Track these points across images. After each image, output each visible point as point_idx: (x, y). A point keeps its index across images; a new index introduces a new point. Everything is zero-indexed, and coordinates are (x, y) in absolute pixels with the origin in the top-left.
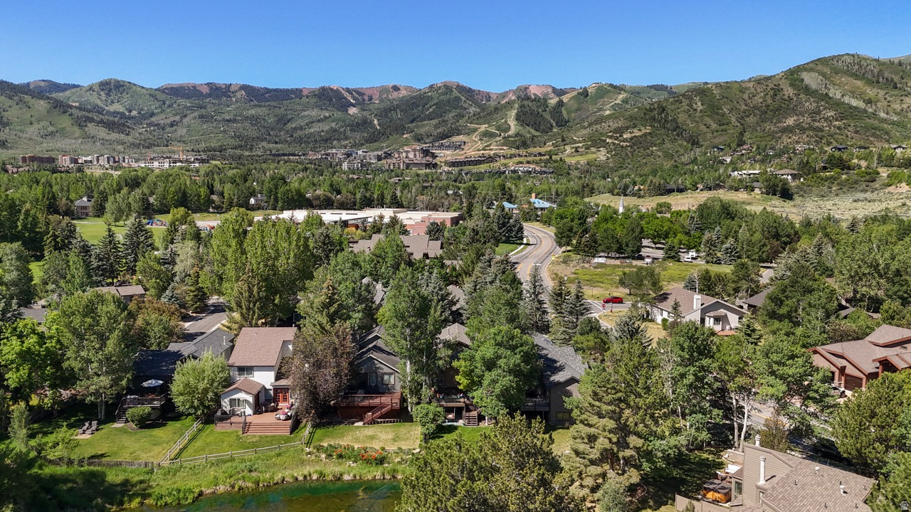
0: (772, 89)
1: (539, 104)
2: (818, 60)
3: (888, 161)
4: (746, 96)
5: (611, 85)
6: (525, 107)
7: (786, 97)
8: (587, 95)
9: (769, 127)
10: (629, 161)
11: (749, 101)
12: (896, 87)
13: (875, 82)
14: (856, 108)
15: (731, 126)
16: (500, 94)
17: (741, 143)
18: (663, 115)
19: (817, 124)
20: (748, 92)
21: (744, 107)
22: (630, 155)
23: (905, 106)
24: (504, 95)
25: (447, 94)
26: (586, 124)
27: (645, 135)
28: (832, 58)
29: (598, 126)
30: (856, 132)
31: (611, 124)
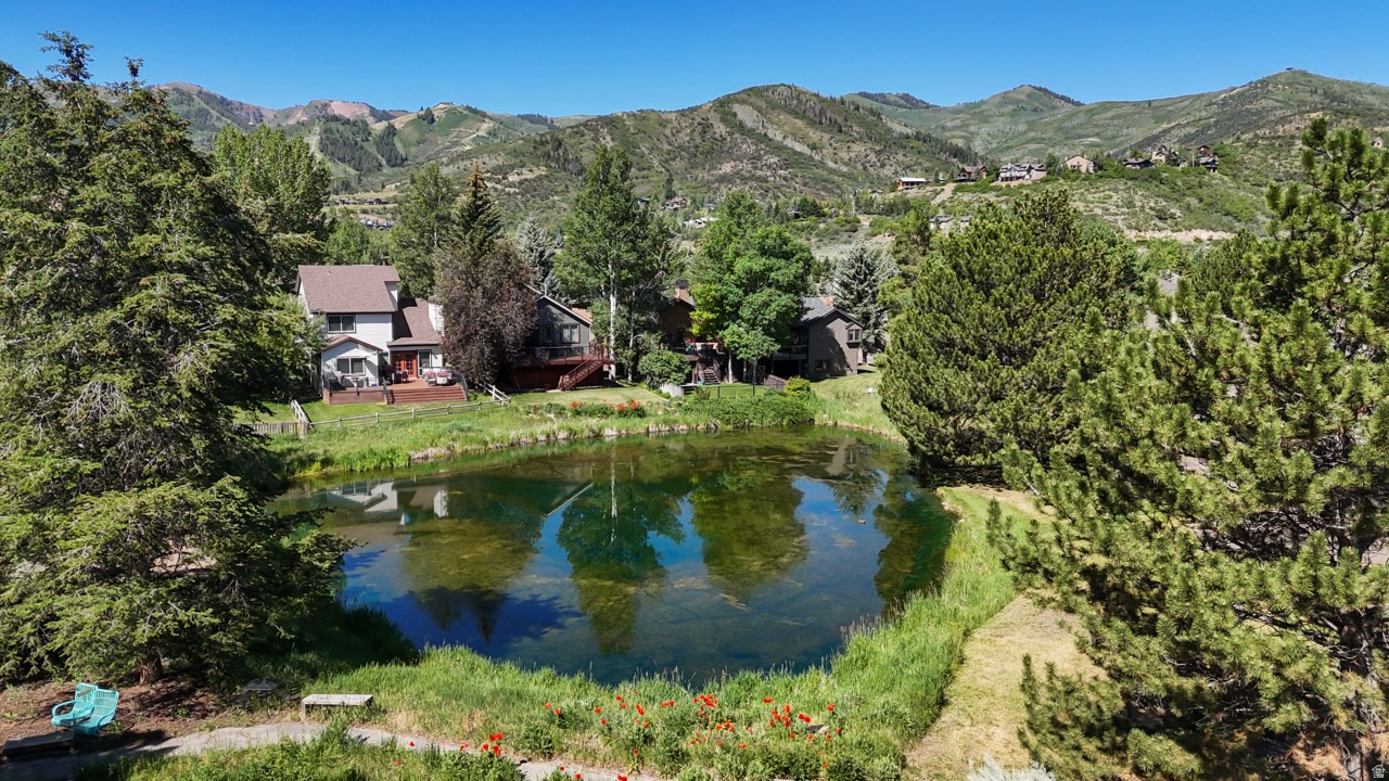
0: (699, 124)
1: (355, 129)
2: (751, 89)
3: (867, 207)
4: (668, 132)
5: (468, 108)
6: (332, 133)
7: (717, 136)
8: (433, 121)
9: (701, 174)
10: (521, 214)
11: (673, 139)
12: (841, 131)
13: (816, 123)
14: (801, 154)
15: (653, 172)
16: (279, 112)
17: (670, 196)
18: (561, 151)
19: (759, 173)
20: (670, 126)
21: (666, 147)
22: (522, 206)
23: (853, 155)
24: (288, 114)
25: (182, 103)
26: (445, 160)
27: (540, 178)
28: (767, 88)
29: (467, 163)
30: (805, 185)
31: (487, 160)
